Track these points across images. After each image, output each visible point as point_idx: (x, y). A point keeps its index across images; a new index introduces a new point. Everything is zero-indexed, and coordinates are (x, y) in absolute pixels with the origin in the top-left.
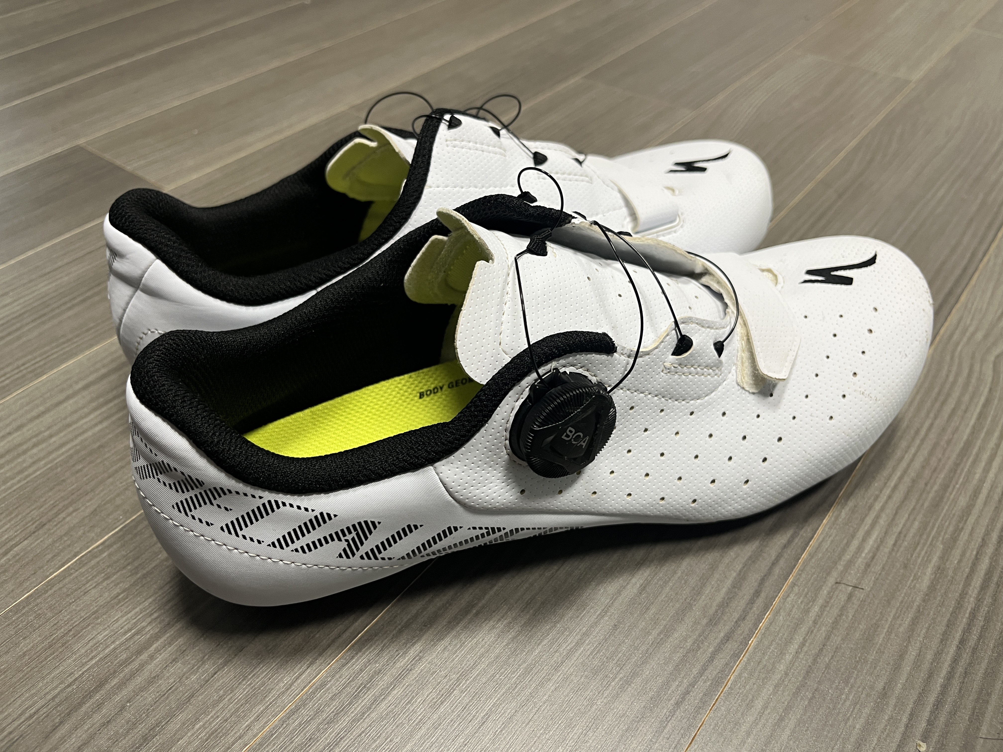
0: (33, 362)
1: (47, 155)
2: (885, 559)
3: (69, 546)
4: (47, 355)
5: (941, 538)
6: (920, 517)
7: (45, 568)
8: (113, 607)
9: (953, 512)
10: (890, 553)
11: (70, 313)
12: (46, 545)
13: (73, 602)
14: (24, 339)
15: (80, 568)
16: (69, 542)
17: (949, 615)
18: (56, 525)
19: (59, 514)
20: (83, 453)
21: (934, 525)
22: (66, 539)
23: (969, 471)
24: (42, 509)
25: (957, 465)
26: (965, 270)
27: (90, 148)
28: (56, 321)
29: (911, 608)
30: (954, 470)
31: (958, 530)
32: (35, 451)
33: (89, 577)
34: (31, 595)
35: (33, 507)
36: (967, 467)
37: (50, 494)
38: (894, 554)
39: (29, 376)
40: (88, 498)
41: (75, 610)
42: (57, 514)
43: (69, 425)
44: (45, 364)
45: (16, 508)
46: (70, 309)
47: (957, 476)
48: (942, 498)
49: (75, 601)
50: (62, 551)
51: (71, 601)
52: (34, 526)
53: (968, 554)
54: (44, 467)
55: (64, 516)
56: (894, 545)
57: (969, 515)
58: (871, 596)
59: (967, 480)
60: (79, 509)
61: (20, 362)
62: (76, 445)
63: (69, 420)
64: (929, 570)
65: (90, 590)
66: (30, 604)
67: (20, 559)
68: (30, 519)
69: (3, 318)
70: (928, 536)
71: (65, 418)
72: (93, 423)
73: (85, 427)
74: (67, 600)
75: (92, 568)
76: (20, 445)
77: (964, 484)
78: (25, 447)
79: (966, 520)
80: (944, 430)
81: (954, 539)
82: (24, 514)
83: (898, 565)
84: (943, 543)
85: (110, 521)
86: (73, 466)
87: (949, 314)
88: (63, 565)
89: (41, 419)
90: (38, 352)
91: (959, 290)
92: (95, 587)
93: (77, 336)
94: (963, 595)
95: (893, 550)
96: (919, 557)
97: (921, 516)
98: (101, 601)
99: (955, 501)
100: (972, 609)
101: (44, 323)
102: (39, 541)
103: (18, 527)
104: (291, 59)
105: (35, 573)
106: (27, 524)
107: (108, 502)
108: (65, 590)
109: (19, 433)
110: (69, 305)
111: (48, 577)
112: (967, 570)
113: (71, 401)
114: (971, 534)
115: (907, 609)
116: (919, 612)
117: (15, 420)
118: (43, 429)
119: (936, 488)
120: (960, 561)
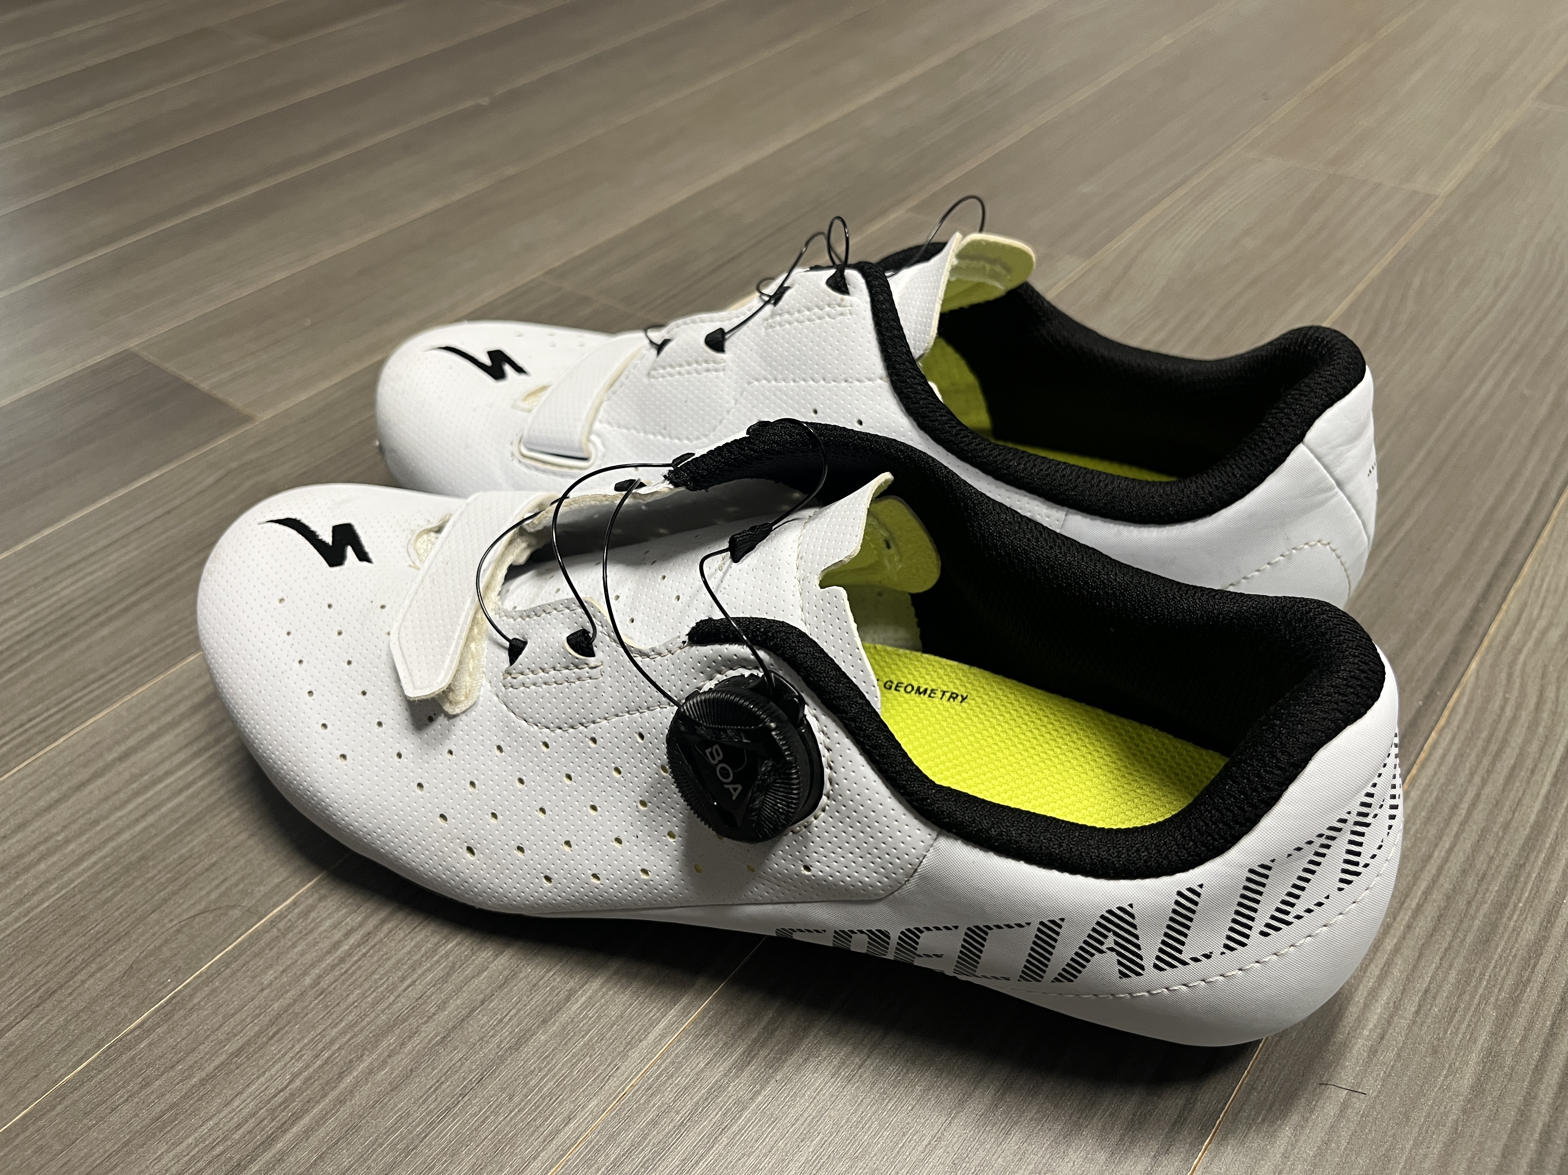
0: (45, 715)
1: (79, 367)
2: (1401, 1039)
3: (89, 1030)
4: (67, 702)
5: (1492, 1000)
6: (1458, 963)
7: (52, 1067)
8: (154, 1134)
9: (1514, 951)
10: (1410, 1028)
11: (105, 631)
12: (55, 1028)
13: (94, 1125)
14: (33, 677)
15: (106, 1067)
16: (89, 1023)
17: (1505, 1137)
18: (70, 994)
19: (76, 975)
20: (115, 869)
21: (1483, 974)
22: (84, 1017)
23: (1540, 878)
24: (50, 966)
25: (1520, 867)
26: (1528, 521)
27: (144, 354)
28: (82, 645)
29: (1444, 1126)
30: (1514, 877)
31: (1522, 984)
32: (42, 866)
33: (118, 1082)
34: (30, 1113)
35: (38, 963)
36: (1537, 870)
37: (64, 940)
38: (1415, 1029)
39: (39, 739)
40: (119, 947)
41: (97, 1138)
42: (73, 975)
43: (96, 822)
44: (63, 718)
45: (11, 964)
46: (103, 624)
47: (1520, 885)
48: (1494, 926)
49: (96, 1124)
50: (78, 1037)
51: (90, 1124)
52: (38, 994)
53: (1538, 1025)
54: (56, 894)
55: (83, 978)
56: (1417, 1012)
57: (1539, 956)
58: (1378, 1107)
59: (1537, 892)
60: (106, 965)
61: (24, 717)
62: (105, 857)
63: (95, 814)
64: (1474, 1058)
65: (120, 1105)
66: (27, 1129)
67: (14, 1051)
68: (31, 983)
69: (4, 641)
70: (1472, 997)
71: (90, 811)
72: (133, 817)
73: (120, 824)
74: (85, 1121)
75: (124, 1067)
76: (20, 857)
77: (1530, 901)
78: (27, 860)
79: (1535, 966)
80: (1498, 804)
81: (1515, 1000)
82: (22, 975)
83: (1422, 1048)
84: (1496, 1007)
85: (152, 986)
86: (99, 892)
87: (1504, 598)
88: (79, 1063)
89: (53, 813)
90: (53, 699)
91: (1520, 557)
92: (127, 1100)
93: (114, 670)
94: (1529, 1099)
95: (1414, 1022)
96: (1457, 1034)
97: (1460, 960)
98: (137, 1125)
99: (1517, 931)
100: (1544, 1124)
101: (64, 648)
102: (44, 1021)
103: (14, 997)
104: (457, 196)
105: (36, 1076)
106: (27, 991)
107: (150, 954)
108: (82, 1105)
109: (19, 836)
110: (103, 618)
111: (56, 1082)
112: (1536, 1055)
113: (101, 781)
114: (1542, 990)
115: (1437, 1127)
116: (1456, 1134)
117: (14, 814)
118: (55, 830)
119: (1485, 908)
120: (1525, 1039)
